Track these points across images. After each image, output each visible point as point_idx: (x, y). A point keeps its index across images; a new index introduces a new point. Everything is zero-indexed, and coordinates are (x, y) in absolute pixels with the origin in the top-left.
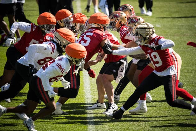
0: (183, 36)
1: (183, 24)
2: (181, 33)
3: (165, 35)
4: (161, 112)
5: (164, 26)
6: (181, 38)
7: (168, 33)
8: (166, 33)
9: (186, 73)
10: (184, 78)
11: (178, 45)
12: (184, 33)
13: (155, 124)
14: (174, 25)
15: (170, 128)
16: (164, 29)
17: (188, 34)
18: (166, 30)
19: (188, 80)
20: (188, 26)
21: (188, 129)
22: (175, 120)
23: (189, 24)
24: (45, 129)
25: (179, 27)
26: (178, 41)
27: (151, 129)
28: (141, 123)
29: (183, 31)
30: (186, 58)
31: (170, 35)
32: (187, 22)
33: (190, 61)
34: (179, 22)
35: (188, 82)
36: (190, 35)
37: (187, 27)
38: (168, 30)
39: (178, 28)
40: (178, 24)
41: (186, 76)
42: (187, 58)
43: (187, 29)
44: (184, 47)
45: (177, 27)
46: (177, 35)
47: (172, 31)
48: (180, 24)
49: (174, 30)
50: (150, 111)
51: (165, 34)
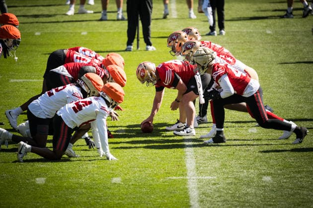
0: (298, 44)
1: (298, 30)
2: (296, 40)
3: (277, 43)
4: (273, 134)
5: (276, 32)
6: (296, 46)
7: (281, 40)
8: (279, 40)
9: (302, 88)
10: (300, 93)
11: (293, 54)
12: (301, 41)
13: (266, 148)
14: (288, 31)
15: (283, 153)
16: (276, 36)
17: (305, 42)
18: (279, 37)
19: (304, 97)
20: (305, 31)
21: (305, 154)
22: (290, 144)
23: (305, 29)
24: (134, 155)
25: (294, 33)
26: (293, 50)
27: (261, 154)
28: (249, 148)
29: (298, 38)
30: (302, 70)
31: (283, 43)
32: (303, 28)
33: (307, 74)
34: (294, 27)
35: (305, 98)
36: (308, 43)
37: (303, 33)
38: (281, 37)
39: (293, 35)
40: (292, 29)
41: (302, 91)
42: (304, 70)
43: (303, 35)
44: (299, 57)
45: (291, 33)
46: (292, 43)
47: (285, 38)
48: (295, 30)
49: (288, 37)
50: (260, 133)
51: (277, 41)
